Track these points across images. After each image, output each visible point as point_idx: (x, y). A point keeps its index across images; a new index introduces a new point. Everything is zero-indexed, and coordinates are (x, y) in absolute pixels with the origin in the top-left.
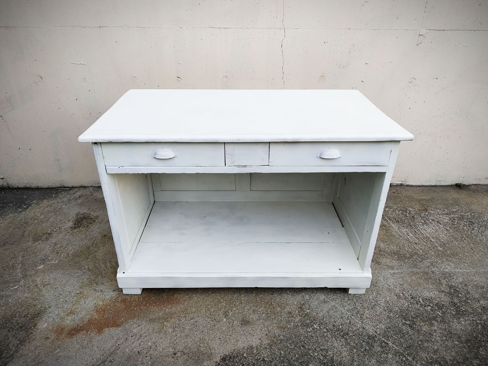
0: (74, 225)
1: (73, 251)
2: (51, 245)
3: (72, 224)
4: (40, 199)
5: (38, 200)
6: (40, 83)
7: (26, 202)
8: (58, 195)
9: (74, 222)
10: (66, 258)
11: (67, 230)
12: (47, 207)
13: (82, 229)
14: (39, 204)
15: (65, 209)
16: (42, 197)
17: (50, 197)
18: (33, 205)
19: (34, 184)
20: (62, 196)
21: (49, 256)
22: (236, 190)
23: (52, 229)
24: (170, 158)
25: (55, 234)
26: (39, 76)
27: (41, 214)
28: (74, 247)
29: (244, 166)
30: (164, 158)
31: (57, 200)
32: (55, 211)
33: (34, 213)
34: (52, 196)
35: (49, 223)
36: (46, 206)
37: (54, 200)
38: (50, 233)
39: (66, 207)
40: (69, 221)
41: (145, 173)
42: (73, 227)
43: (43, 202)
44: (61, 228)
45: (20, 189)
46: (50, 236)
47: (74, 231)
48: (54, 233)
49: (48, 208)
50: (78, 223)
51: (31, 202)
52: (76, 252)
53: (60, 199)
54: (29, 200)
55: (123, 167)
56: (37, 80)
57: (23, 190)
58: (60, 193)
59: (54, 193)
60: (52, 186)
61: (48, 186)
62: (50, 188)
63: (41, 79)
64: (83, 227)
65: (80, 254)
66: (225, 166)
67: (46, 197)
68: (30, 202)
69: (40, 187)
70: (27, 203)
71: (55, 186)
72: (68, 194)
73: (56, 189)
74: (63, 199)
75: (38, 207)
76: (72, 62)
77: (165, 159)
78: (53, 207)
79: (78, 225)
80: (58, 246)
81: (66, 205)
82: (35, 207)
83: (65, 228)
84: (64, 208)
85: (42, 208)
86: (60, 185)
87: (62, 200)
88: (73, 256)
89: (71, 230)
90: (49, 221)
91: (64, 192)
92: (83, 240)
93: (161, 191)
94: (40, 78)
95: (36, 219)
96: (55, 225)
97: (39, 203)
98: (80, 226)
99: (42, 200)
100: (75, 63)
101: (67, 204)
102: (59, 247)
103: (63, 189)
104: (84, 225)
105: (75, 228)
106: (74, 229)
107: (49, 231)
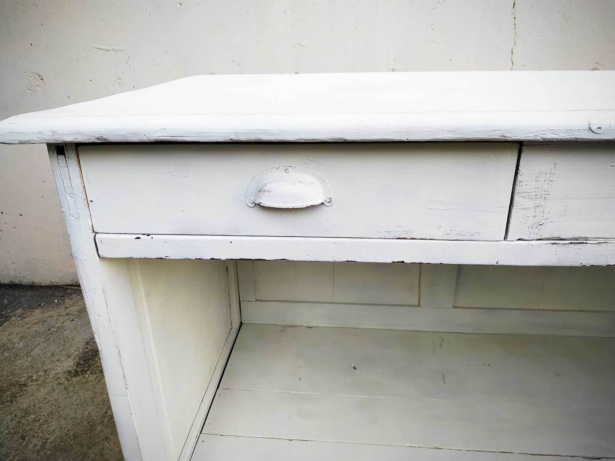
0: (75, 368)
1: (57, 433)
2: (16, 415)
3: (72, 364)
4: (30, 306)
5: (26, 309)
6: (39, 89)
7: (4, 313)
8: (64, 301)
9: (77, 360)
10: (38, 452)
11: (59, 378)
12: (37, 323)
13: (89, 376)
14: (25, 318)
15: (69, 330)
16: (35, 302)
17: (50, 304)
18: (13, 318)
19: (27, 278)
20: (71, 303)
21: (3, 443)
22: (419, 305)
23: (30, 374)
24: (309, 204)
25: (31, 387)
26: (38, 76)
27: (22, 338)
28: (63, 422)
29: (577, 239)
30: (290, 206)
31: (60, 309)
32: (49, 332)
33: (9, 335)
34: (53, 303)
35: (30, 359)
36: (36, 321)
37: (55, 309)
38: (23, 383)
39: (71, 325)
40: (69, 357)
41: (223, 258)
42: (72, 372)
43: (34, 314)
44: (47, 373)
45: (3, 286)
46: (22, 391)
47: (73, 382)
48: (31, 384)
49: (38, 326)
50: (84, 363)
51: (12, 311)
52: (62, 437)
53: (66, 308)
54: (10, 309)
55: (151, 236)
56: (33, 83)
57: (7, 288)
58: (69, 295)
59: (58, 297)
60: (57, 283)
61: (51, 282)
62: (54, 286)
63: (41, 81)
64: (91, 373)
65: (72, 442)
66: (505, 238)
67: (42, 304)
68: (10, 312)
69: (37, 285)
70: (4, 315)
71: (63, 284)
72: (81, 299)
73: (64, 288)
74: (71, 309)
75: (20, 324)
76: (96, 47)
77: (293, 209)
78: (48, 324)
79: (83, 366)
80: (29, 419)
81: (73, 320)
82: (15, 323)
83: (57, 373)
84: (66, 328)
85: (28, 326)
86: (71, 282)
87: (68, 311)
88: (54, 447)
89: (66, 378)
90: (31, 354)
91: (75, 295)
92: (85, 405)
93: (256, 300)
94: (39, 78)
95: (8, 349)
96: (40, 365)
97: (25, 314)
98: (87, 369)
99: (31, 308)
100: (103, 48)
101: (75, 320)
102: (30, 422)
103: (76, 289)
104: (96, 367)
105: (76, 374)
106: (74, 376)
107: (23, 379)
